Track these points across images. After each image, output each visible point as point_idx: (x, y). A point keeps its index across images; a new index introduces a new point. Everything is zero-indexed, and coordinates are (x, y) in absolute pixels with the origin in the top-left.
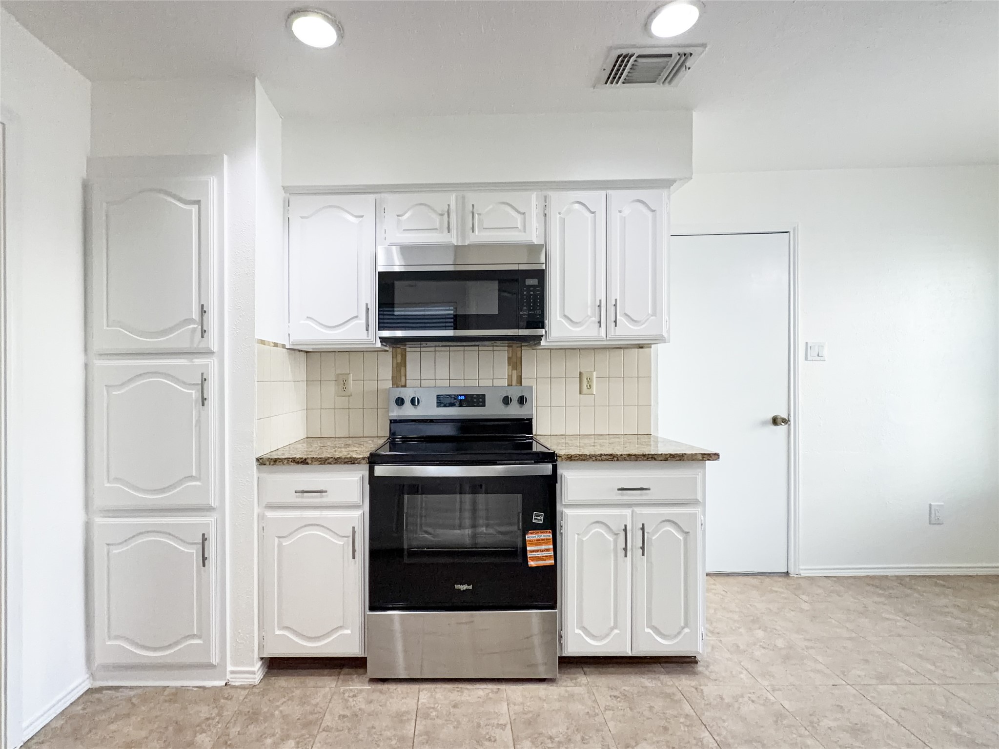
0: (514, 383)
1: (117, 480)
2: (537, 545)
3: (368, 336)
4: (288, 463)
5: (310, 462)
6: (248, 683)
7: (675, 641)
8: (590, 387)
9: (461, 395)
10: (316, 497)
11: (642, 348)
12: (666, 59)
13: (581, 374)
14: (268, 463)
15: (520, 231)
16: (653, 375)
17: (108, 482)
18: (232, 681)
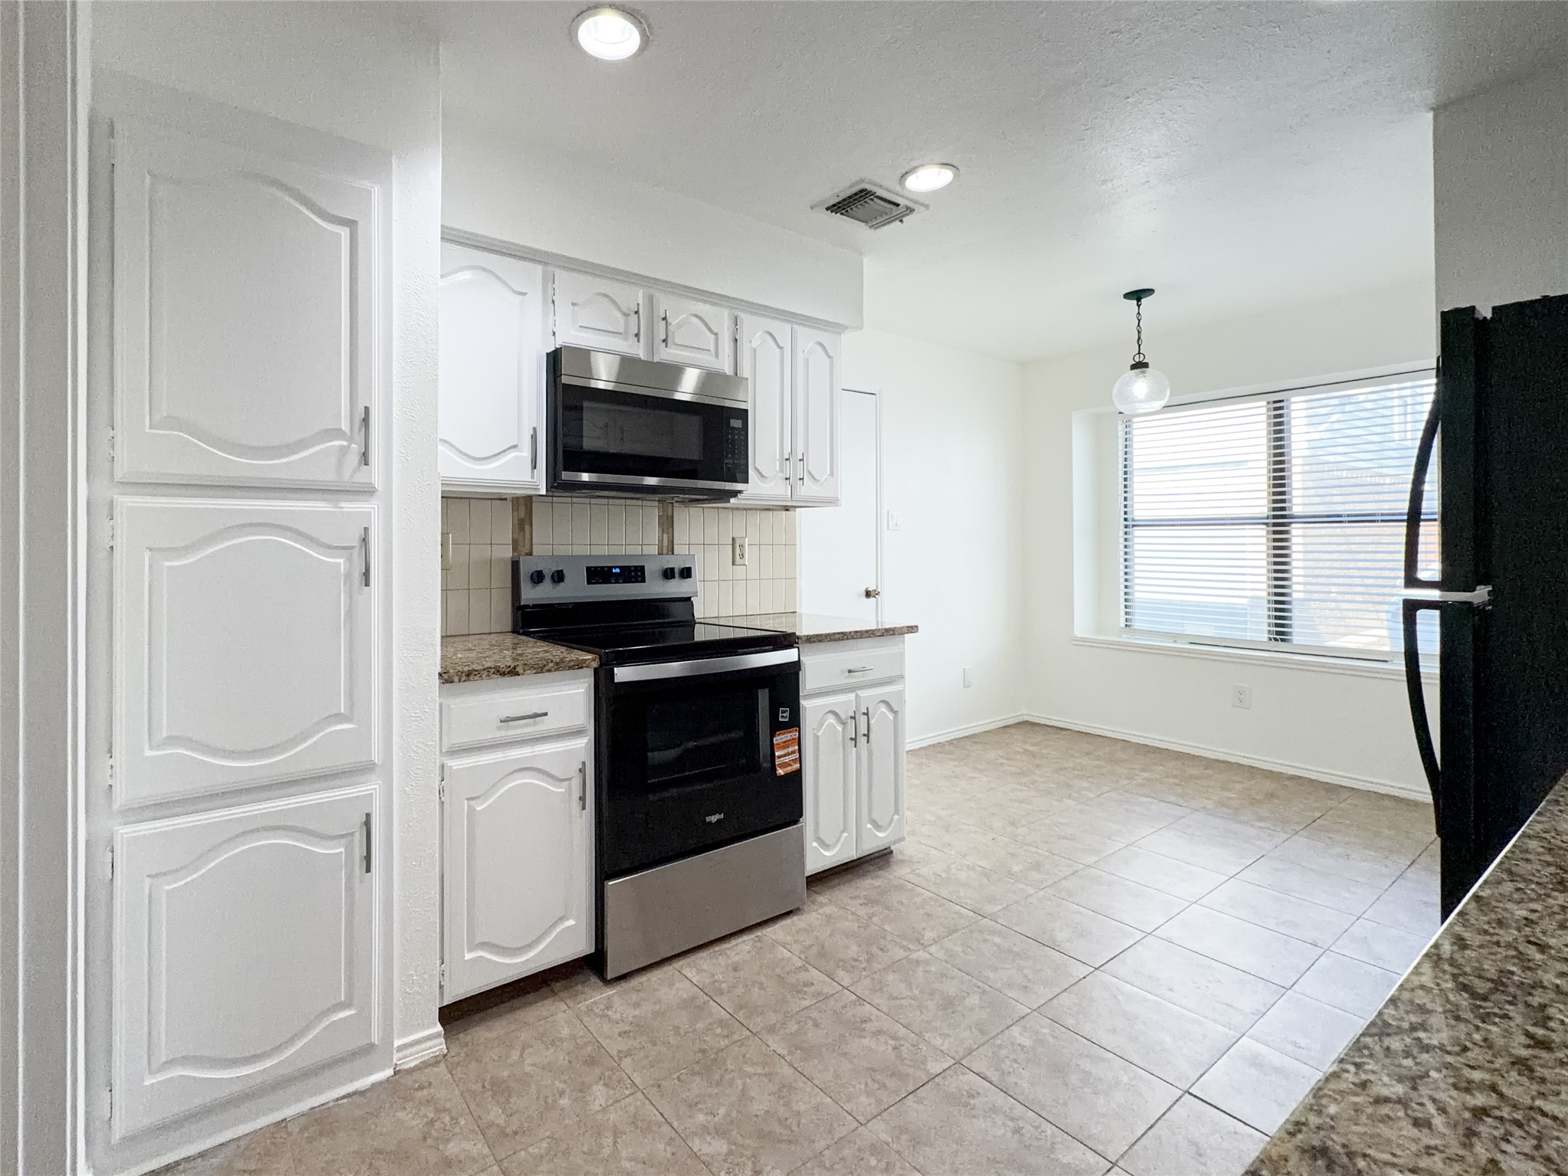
0: (665, 551)
1: (173, 740)
2: (784, 748)
3: (533, 477)
4: (488, 675)
5: (521, 671)
6: (432, 1055)
7: (889, 830)
8: (742, 556)
9: (615, 567)
10: (526, 725)
11: (787, 510)
12: (892, 206)
13: (733, 539)
14: (456, 679)
15: (712, 355)
16: (798, 543)
17: (151, 748)
18: (400, 1065)
